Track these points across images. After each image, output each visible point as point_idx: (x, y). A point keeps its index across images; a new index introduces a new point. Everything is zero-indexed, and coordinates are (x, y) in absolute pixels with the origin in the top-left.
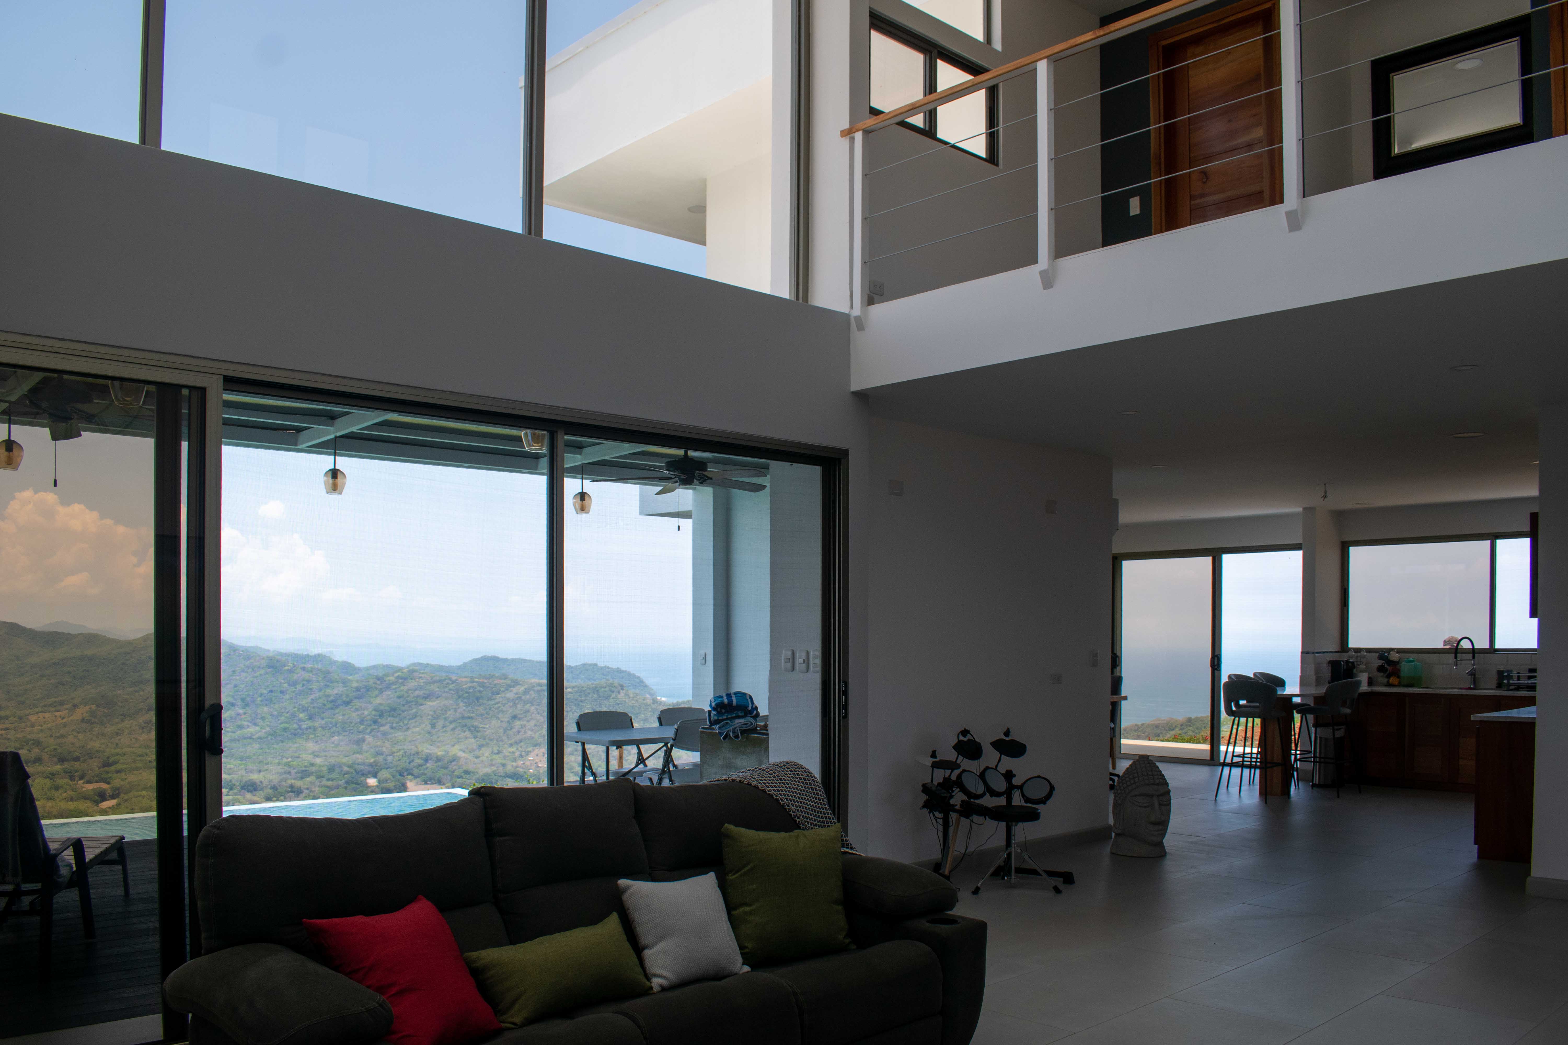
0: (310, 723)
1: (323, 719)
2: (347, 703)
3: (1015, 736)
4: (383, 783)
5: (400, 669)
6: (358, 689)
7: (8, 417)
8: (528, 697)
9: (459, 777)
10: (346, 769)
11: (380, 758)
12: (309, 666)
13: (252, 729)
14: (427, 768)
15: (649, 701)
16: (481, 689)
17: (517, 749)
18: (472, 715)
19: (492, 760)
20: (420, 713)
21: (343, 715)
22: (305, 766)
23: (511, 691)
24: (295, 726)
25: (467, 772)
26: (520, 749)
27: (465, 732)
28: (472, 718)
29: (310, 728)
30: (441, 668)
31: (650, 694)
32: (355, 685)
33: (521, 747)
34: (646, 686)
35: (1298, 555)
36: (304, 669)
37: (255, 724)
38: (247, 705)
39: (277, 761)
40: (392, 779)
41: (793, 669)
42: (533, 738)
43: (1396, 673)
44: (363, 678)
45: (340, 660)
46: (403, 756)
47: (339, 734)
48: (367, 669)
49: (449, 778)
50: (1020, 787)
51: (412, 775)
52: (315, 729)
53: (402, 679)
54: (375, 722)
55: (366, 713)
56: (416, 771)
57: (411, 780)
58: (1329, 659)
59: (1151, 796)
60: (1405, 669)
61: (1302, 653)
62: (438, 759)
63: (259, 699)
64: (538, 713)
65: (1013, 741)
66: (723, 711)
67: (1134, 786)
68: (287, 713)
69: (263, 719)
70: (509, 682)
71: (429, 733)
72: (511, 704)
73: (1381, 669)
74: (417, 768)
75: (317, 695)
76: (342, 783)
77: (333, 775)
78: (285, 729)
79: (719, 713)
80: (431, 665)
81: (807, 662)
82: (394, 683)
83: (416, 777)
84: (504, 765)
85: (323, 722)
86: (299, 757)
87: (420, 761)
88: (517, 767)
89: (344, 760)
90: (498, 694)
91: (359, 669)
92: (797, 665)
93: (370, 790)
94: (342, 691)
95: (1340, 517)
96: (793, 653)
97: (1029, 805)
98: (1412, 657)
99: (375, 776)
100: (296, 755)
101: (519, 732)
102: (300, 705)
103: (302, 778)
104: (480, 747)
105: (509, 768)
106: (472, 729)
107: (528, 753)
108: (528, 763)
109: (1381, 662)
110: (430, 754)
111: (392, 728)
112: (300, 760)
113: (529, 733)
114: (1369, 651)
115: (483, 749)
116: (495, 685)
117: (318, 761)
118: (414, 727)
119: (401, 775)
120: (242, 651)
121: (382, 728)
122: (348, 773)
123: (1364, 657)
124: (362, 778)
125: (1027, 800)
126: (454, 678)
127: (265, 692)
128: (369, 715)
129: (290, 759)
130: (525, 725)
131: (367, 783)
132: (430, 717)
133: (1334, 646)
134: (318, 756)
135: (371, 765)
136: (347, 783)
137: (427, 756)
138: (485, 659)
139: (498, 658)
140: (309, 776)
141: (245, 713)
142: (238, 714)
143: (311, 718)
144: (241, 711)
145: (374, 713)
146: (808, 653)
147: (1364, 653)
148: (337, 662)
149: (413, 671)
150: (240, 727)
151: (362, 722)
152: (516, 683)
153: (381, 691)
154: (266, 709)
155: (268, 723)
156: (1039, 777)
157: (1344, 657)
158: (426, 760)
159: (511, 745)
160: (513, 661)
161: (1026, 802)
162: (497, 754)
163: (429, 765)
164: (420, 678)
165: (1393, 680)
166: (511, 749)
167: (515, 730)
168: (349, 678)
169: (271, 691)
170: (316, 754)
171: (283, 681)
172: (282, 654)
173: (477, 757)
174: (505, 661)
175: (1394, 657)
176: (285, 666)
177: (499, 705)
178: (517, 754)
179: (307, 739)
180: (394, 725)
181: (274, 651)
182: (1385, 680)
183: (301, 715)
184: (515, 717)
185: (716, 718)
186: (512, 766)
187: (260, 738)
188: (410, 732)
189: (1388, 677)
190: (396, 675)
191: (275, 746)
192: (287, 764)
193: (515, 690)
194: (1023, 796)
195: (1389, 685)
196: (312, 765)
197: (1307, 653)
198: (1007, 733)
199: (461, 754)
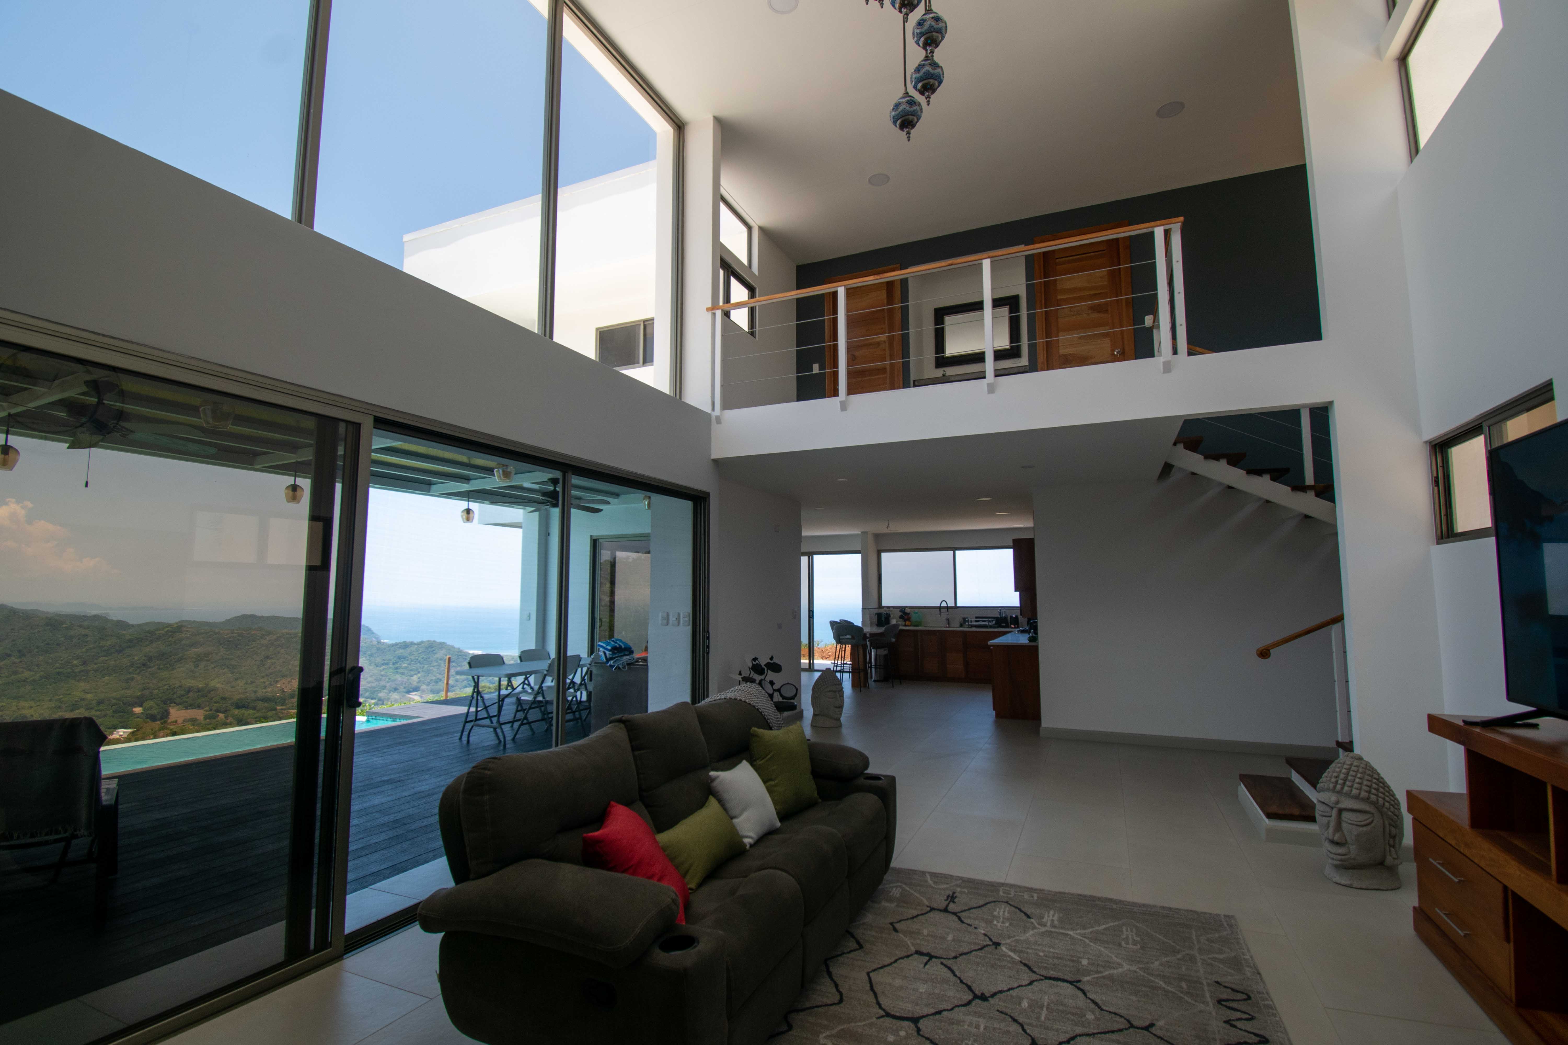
0: (82, 668)
1: (95, 664)
2: (120, 652)
3: (775, 660)
4: (148, 710)
5: (169, 625)
6: (130, 641)
7: (6, 428)
8: (279, 642)
9: (215, 703)
10: (114, 701)
11: (147, 692)
12: (86, 623)
13: (27, 674)
14: (188, 697)
15: (375, 643)
16: (240, 638)
17: (268, 679)
18: (230, 657)
19: (246, 689)
20: (184, 657)
21: (115, 661)
22: (76, 701)
23: (265, 639)
24: (69, 670)
25: (224, 699)
26: (270, 679)
27: (224, 669)
28: (230, 659)
29: (83, 671)
30: (207, 624)
31: (375, 638)
32: (127, 637)
33: (271, 678)
34: (373, 633)
35: (858, 557)
36: (80, 626)
37: (30, 670)
38: (24, 655)
39: (49, 698)
40: (157, 707)
41: (668, 624)
42: (281, 671)
43: (909, 619)
44: (136, 632)
45: (115, 619)
46: (167, 689)
47: (110, 675)
48: (139, 625)
49: (208, 703)
50: (779, 690)
51: (175, 703)
52: (87, 672)
53: (171, 632)
54: (144, 665)
55: (136, 658)
56: (178, 701)
57: (173, 707)
58: (875, 612)
59: (835, 692)
60: (914, 618)
61: (862, 609)
62: (199, 690)
63: (36, 650)
64: (287, 654)
65: (774, 663)
66: (616, 651)
67: (826, 686)
68: (62, 660)
69: (38, 666)
70: (264, 632)
71: (192, 671)
72: (264, 648)
73: (901, 617)
74: (180, 698)
75: (91, 646)
76: (110, 712)
77: (102, 707)
78: (59, 673)
79: (614, 653)
80: (198, 622)
81: (678, 619)
82: (163, 635)
83: (177, 705)
84: (255, 692)
85: (96, 666)
86: (70, 694)
87: (183, 693)
88: (267, 692)
89: (114, 694)
90: (254, 641)
91: (133, 626)
92: (671, 621)
93: (136, 716)
94: (116, 643)
95: (877, 537)
96: (668, 615)
97: (785, 700)
98: (916, 610)
99: (141, 706)
100: (68, 692)
101: (270, 668)
102: (74, 654)
103: (72, 710)
104: (236, 679)
105: (260, 694)
106: (231, 667)
107: (277, 682)
108: (276, 689)
109: (901, 613)
110: (192, 687)
111: (159, 669)
112: (70, 696)
113: (279, 667)
114: (894, 607)
115: (239, 681)
116: (252, 635)
117: (89, 696)
118: (179, 667)
119: (164, 704)
120: (22, 613)
121: (149, 670)
122: (116, 704)
123: (892, 611)
124: (129, 708)
125: (784, 698)
126: (217, 631)
127: (42, 644)
128: (139, 660)
129: (61, 696)
130: (275, 663)
131: (133, 712)
132: (193, 660)
133: (876, 605)
134: (88, 693)
135: (138, 697)
136: (115, 712)
137: (190, 688)
138: (245, 617)
139: (256, 616)
140: (78, 709)
141: (21, 662)
142: (14, 663)
143: (84, 663)
144: (17, 660)
145: (144, 658)
146: (679, 615)
147: (892, 609)
148: (112, 621)
149: (182, 626)
150: (16, 673)
151: (132, 665)
152: (269, 633)
153: (152, 642)
154: (41, 658)
155: (43, 669)
156: (788, 684)
157: (881, 611)
158: (189, 691)
159: (263, 677)
160: (268, 618)
161: (783, 699)
162: (250, 684)
163: (190, 695)
164: (187, 631)
165: (907, 623)
166: (262, 680)
167: (267, 666)
168: (123, 632)
169: (48, 644)
170: (87, 691)
171: (60, 636)
172: (59, 615)
173: (232, 687)
174: (261, 617)
175: (908, 610)
176: (63, 624)
177: (254, 649)
178: (267, 683)
179: (79, 681)
180: (161, 667)
181: (53, 613)
182: (904, 623)
183: (75, 662)
184: (267, 657)
185: (611, 656)
186: (263, 692)
187: (34, 681)
188: (175, 671)
189: (905, 621)
190: (167, 629)
191: (48, 687)
192: (59, 700)
193: (268, 638)
194: (781, 695)
195: (905, 625)
196: (83, 700)
197: (865, 609)
198: (772, 658)
199: (218, 685)
